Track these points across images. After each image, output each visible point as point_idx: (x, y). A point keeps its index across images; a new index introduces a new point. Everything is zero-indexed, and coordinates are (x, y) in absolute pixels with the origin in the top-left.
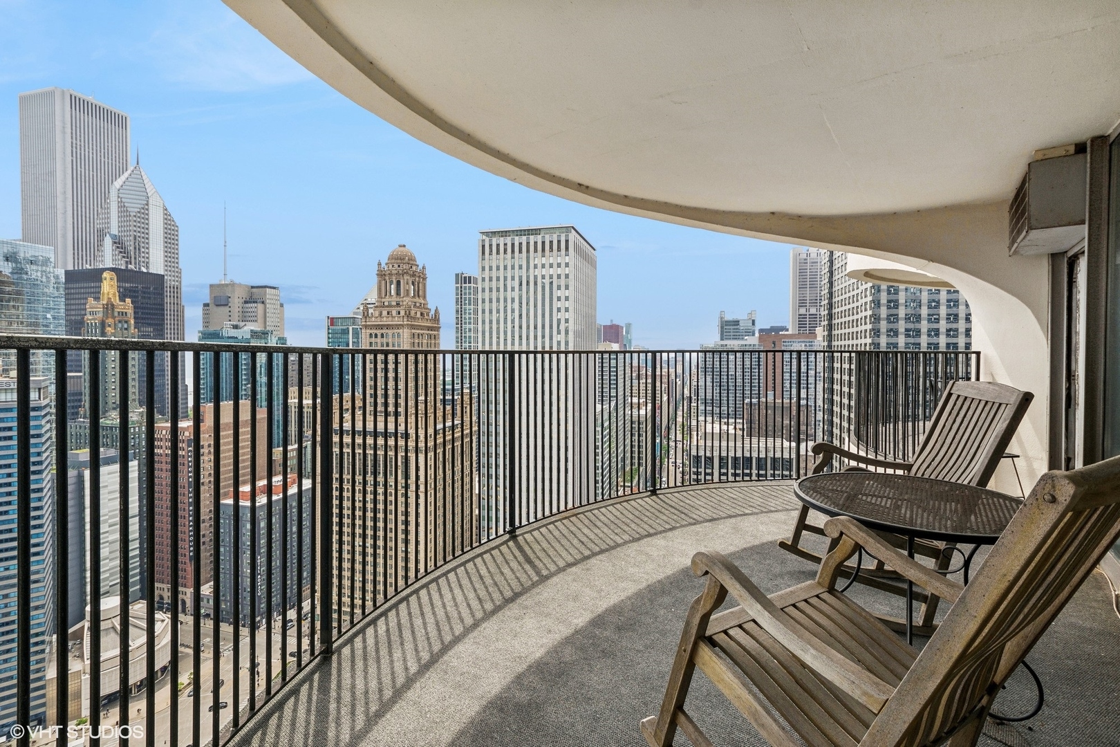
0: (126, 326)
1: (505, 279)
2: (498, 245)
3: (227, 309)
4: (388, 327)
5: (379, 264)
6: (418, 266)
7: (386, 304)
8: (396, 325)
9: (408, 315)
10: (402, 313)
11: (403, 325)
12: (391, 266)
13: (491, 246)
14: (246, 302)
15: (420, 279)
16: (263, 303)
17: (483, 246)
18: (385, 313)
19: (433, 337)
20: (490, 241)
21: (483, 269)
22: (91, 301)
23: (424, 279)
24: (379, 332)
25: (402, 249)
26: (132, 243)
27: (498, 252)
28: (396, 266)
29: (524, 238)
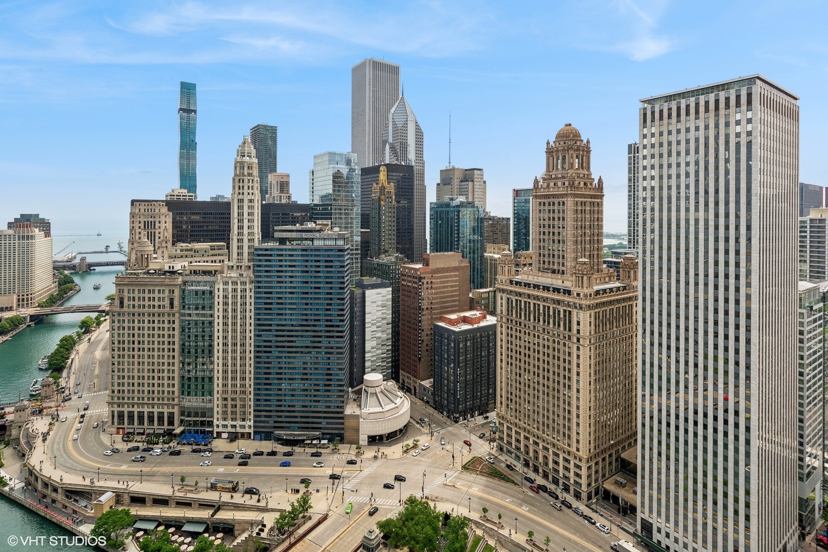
0: (390, 200)
1: (670, 144)
2: (661, 111)
3: (449, 187)
4: (554, 196)
5: (548, 143)
6: (582, 141)
7: (553, 176)
8: (561, 194)
9: (572, 185)
10: (567, 184)
11: (566, 195)
12: (557, 144)
13: (653, 113)
14: (462, 181)
15: (584, 152)
16: (472, 181)
17: (645, 115)
18: (552, 184)
19: (596, 204)
20: (653, 108)
21: (645, 136)
22: (375, 185)
23: (589, 152)
24: (546, 201)
25: (568, 127)
26: (399, 147)
27: (661, 118)
28: (562, 143)
29: (693, 99)
